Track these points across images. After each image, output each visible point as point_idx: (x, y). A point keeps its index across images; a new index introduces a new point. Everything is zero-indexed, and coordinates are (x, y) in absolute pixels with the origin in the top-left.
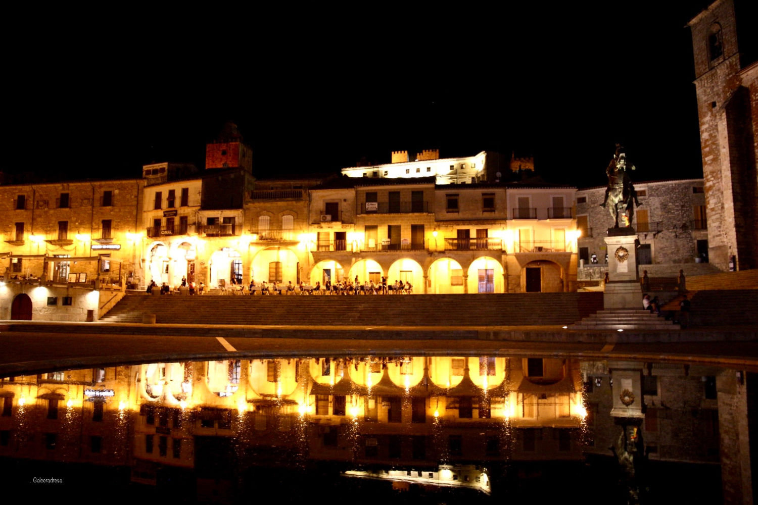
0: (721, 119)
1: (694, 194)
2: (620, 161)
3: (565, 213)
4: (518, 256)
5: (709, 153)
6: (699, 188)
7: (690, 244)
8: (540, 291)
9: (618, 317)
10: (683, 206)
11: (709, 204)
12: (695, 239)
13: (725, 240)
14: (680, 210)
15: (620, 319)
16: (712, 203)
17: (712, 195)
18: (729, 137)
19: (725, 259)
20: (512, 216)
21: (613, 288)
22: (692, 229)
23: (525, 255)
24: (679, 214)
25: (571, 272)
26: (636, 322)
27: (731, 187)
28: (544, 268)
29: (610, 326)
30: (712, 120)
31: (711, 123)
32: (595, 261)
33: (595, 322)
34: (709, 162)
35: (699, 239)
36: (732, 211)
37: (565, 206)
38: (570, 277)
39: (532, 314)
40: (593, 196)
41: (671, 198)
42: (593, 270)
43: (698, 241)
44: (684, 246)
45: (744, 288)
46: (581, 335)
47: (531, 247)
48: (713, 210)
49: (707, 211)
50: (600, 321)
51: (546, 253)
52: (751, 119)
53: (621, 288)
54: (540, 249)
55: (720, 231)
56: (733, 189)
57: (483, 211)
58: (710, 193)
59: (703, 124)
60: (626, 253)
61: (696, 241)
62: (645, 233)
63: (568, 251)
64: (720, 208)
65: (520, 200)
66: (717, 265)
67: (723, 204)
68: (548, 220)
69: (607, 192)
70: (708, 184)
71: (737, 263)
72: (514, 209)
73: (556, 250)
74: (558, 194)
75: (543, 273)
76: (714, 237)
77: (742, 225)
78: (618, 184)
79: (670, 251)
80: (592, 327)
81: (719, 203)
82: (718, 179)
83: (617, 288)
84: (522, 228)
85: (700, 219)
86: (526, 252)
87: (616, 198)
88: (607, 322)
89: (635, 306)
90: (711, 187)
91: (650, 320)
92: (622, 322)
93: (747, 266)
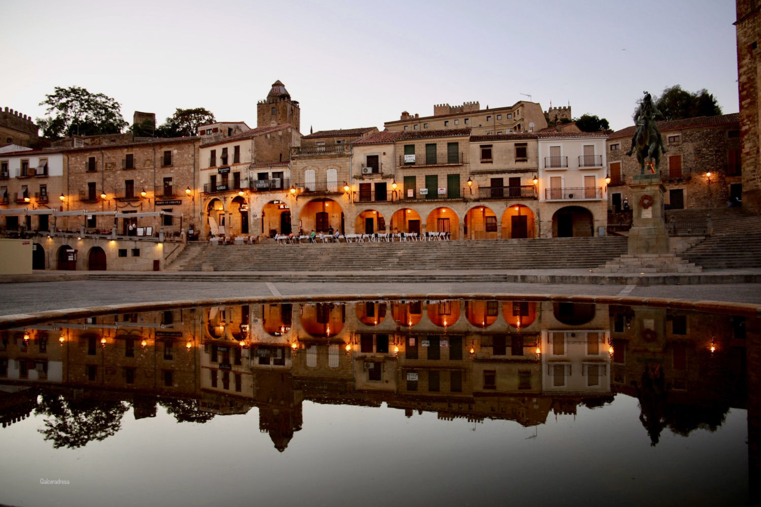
0: (760, 61)
1: (730, 139)
3: (595, 161)
5: (747, 97)
6: (736, 132)
7: (724, 188)
10: (717, 151)
11: (744, 148)
12: (729, 183)
13: (759, 184)
14: (714, 155)
16: (747, 147)
17: (747, 139)
20: (544, 165)
21: (637, 234)
23: (556, 202)
24: (712, 160)
30: (751, 62)
31: (750, 66)
32: (627, 207)
34: (746, 106)
35: (733, 184)
37: (596, 153)
38: (600, 222)
39: (561, 258)
40: (626, 143)
41: (705, 144)
43: (732, 186)
44: (717, 191)
48: (747, 154)
49: (742, 155)
50: (623, 264)
51: (576, 200)
54: (571, 196)
55: (754, 175)
57: (516, 161)
58: (746, 137)
59: (742, 67)
61: (729, 186)
63: (598, 197)
64: (755, 152)
65: (552, 149)
66: (750, 209)
67: (758, 148)
72: (546, 158)
74: (591, 142)
76: (748, 181)
79: (702, 196)
81: (754, 147)
82: (755, 122)
83: (641, 233)
84: (554, 176)
85: (735, 163)
90: (747, 132)
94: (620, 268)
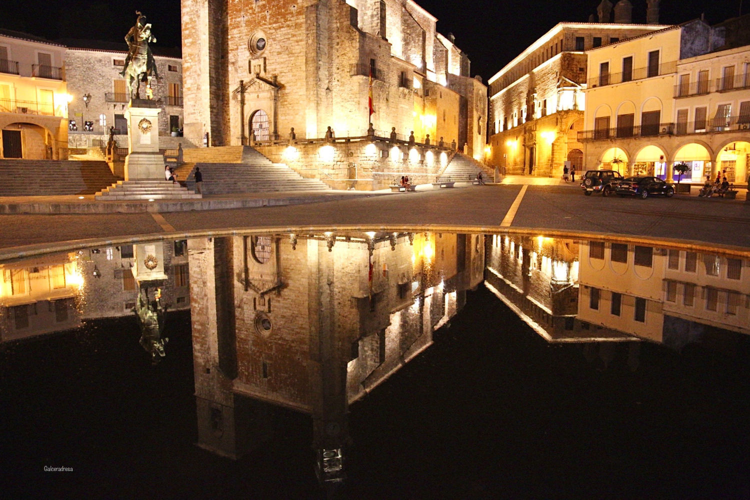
0: (203, 7)
1: (169, 72)
2: (145, 31)
3: (53, 73)
5: (189, 36)
6: (174, 67)
7: (164, 118)
8: (21, 157)
9: (144, 187)
11: (185, 83)
12: (168, 114)
13: (199, 118)
15: (146, 189)
16: (188, 83)
17: (189, 76)
18: (209, 25)
19: (198, 135)
21: (137, 159)
22: (166, 105)
23: (5, 116)
25: (61, 139)
26: (163, 192)
27: (208, 71)
28: (25, 133)
29: (139, 197)
30: (193, 5)
31: (192, 8)
32: (75, 128)
33: (123, 193)
34: (188, 45)
35: (172, 114)
36: (208, 93)
37: (53, 65)
38: (60, 143)
39: (31, 183)
40: (68, 57)
42: (73, 137)
43: (171, 116)
45: (227, 162)
47: (12, 106)
48: (189, 89)
49: (184, 90)
50: (127, 191)
51: (31, 116)
52: (227, 14)
53: (145, 159)
54: (24, 110)
55: (194, 110)
56: (210, 73)
58: (188, 73)
59: (185, 7)
60: (150, 125)
61: (169, 116)
62: (123, 104)
63: (57, 115)
64: (196, 88)
66: (190, 140)
67: (198, 85)
68: (33, 79)
69: (128, 60)
70: (186, 65)
71: (210, 139)
73: (43, 113)
74: (48, 50)
75: (24, 137)
76: (189, 114)
77: (215, 106)
78: (142, 54)
80: (122, 197)
81: (195, 84)
82: (196, 62)
83: (140, 159)
85: (173, 96)
86: (6, 111)
87: (138, 68)
88: (135, 193)
89: (159, 177)
90: (188, 68)
91: (174, 190)
92: (149, 192)
93: (217, 142)
94: (125, 195)
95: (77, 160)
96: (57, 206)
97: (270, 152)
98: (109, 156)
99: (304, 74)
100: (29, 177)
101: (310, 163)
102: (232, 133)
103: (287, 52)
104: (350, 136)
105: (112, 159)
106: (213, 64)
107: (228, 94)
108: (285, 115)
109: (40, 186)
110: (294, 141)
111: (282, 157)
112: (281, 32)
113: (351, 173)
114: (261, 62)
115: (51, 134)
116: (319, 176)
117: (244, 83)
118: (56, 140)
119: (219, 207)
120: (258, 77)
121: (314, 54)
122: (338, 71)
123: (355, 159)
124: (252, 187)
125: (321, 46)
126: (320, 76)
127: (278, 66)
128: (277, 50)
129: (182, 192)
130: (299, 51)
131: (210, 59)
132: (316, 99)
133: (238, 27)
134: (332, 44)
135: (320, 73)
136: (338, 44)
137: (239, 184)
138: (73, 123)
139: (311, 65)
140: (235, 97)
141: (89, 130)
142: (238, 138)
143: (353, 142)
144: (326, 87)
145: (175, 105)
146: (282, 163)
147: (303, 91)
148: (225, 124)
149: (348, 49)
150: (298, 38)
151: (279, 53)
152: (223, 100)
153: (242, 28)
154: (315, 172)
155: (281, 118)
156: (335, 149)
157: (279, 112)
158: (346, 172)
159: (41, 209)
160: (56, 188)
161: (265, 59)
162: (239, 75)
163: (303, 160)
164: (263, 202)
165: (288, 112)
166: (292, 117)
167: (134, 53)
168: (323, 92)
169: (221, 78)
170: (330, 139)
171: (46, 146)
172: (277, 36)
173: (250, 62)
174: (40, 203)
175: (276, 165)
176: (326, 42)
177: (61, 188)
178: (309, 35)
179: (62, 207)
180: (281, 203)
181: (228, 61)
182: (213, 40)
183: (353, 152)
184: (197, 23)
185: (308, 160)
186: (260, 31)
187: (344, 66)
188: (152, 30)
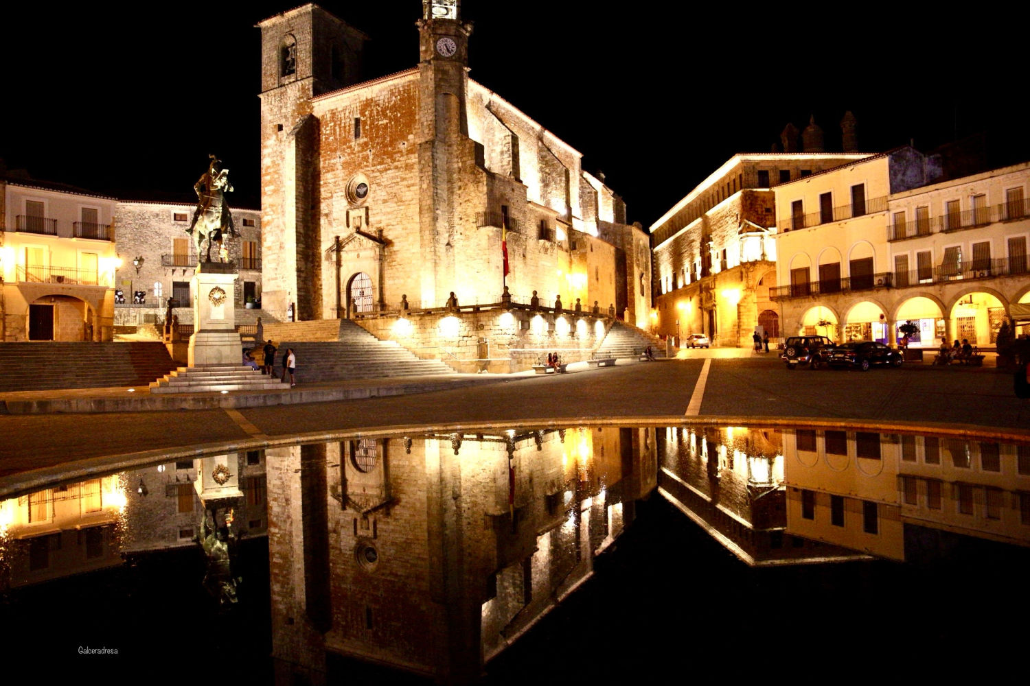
0: (289, 146)
1: (245, 227)
2: (220, 179)
3: (99, 232)
4: (22, 287)
5: (270, 183)
6: (250, 221)
8: (52, 339)
9: (214, 375)
11: (265, 241)
12: (242, 280)
13: (282, 284)
15: (218, 377)
16: (269, 240)
18: (297, 169)
19: (280, 306)
20: (15, 227)
21: (206, 339)
22: (239, 268)
23: (35, 287)
25: (105, 314)
26: (239, 381)
27: (295, 226)
28: (59, 309)
29: (207, 388)
30: (277, 145)
31: (275, 149)
32: (122, 300)
33: (187, 383)
34: (269, 193)
35: (247, 280)
36: (294, 253)
37: (100, 222)
38: (104, 320)
39: (65, 372)
43: (245, 283)
45: (319, 340)
46: (185, 400)
47: (45, 275)
48: (269, 248)
49: (263, 249)
50: (193, 380)
51: (70, 286)
52: (319, 154)
53: (216, 339)
54: (60, 279)
55: (276, 274)
56: (297, 228)
58: (268, 228)
59: (265, 147)
60: (223, 295)
61: (242, 283)
62: (184, 268)
63: (101, 284)
64: (278, 247)
65: (29, 203)
66: (270, 313)
67: (282, 243)
68: (74, 240)
69: (197, 214)
70: (265, 219)
71: (296, 311)
72: (18, 217)
73: (84, 282)
74: (93, 204)
75: (57, 313)
76: (269, 280)
77: (302, 269)
78: (215, 207)
80: (185, 389)
81: (277, 241)
82: (279, 214)
83: (210, 339)
84: (30, 246)
85: (249, 257)
86: (37, 281)
87: (209, 224)
88: (203, 382)
89: (233, 362)
90: (268, 223)
91: (254, 379)
92: (221, 382)
93: (305, 315)
94: (190, 386)
95: (123, 341)
96: (100, 402)
97: (375, 326)
98: (168, 336)
99: (417, 227)
100: (63, 365)
101: (428, 340)
102: (324, 303)
103: (395, 200)
104: (480, 303)
105: (171, 339)
106: (301, 216)
107: (320, 254)
108: (393, 278)
109: (77, 376)
110: (407, 312)
111: (390, 333)
112: (387, 176)
113: (482, 350)
114: (362, 212)
115: (92, 308)
116: (439, 356)
117: (340, 239)
118: (99, 316)
119: (314, 399)
120: (359, 231)
121: (429, 202)
122: (461, 222)
123: (487, 333)
124: (354, 372)
125: (439, 191)
126: (438, 229)
127: (383, 218)
128: (382, 198)
129: (264, 381)
130: (410, 198)
131: (297, 210)
132: (434, 257)
133: (333, 170)
134: (453, 188)
135: (438, 225)
136: (460, 188)
137: (337, 368)
138: (119, 293)
139: (426, 215)
140: (329, 258)
141: (141, 302)
142: (333, 309)
143: (484, 311)
144: (446, 242)
145: (251, 268)
146: (392, 340)
147: (416, 248)
148: (315, 292)
149: (473, 194)
150: (410, 182)
151: (385, 201)
152: (313, 262)
153: (338, 172)
154: (435, 351)
155: (388, 283)
156: (461, 320)
157: (386, 275)
158: (475, 350)
159: (80, 406)
160: (98, 379)
161: (367, 208)
162: (334, 229)
163: (419, 335)
164: (371, 391)
165: (397, 274)
166: (402, 281)
167: (205, 205)
168: (442, 248)
169: (310, 233)
170: (453, 308)
171: (85, 324)
172: (382, 180)
173: (348, 213)
174: (79, 399)
175: (383, 344)
176: (445, 186)
177: (103, 378)
178: (423, 178)
179: (107, 403)
180: (394, 393)
181: (320, 212)
182: (301, 187)
183: (484, 323)
184: (281, 166)
185: (425, 335)
186: (360, 174)
187: (468, 216)
188: (228, 177)
